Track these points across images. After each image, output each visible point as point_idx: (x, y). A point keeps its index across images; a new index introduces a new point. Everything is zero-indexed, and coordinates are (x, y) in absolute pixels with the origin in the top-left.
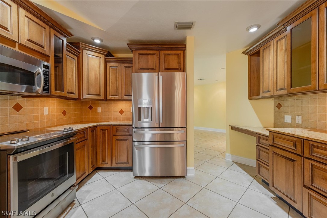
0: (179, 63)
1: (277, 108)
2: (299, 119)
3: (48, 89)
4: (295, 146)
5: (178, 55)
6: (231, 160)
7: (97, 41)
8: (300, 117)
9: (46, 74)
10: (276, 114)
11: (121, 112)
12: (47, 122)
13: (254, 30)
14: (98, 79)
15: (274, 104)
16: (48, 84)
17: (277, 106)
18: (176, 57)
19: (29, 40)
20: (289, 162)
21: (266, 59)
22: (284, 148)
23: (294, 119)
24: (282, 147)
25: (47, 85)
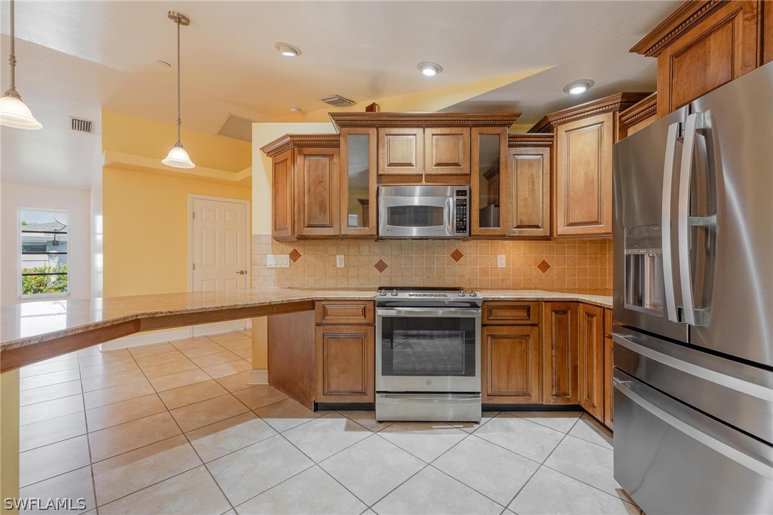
3: (465, 226)
7: (578, 91)
9: (460, 205)
12: (503, 280)
14: (593, 181)
16: (465, 220)
19: (438, 165)
25: (463, 221)
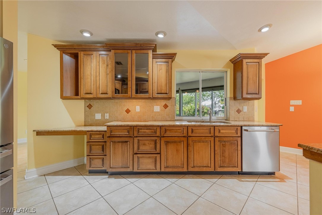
1: (87, 109)
2: (107, 116)
4: (128, 132)
6: (37, 176)
8: (108, 114)
10: (86, 113)
13: (87, 35)
15: (85, 104)
17: (88, 106)
20: (124, 144)
21: (88, 65)
22: (121, 136)
23: (103, 116)
24: (119, 136)
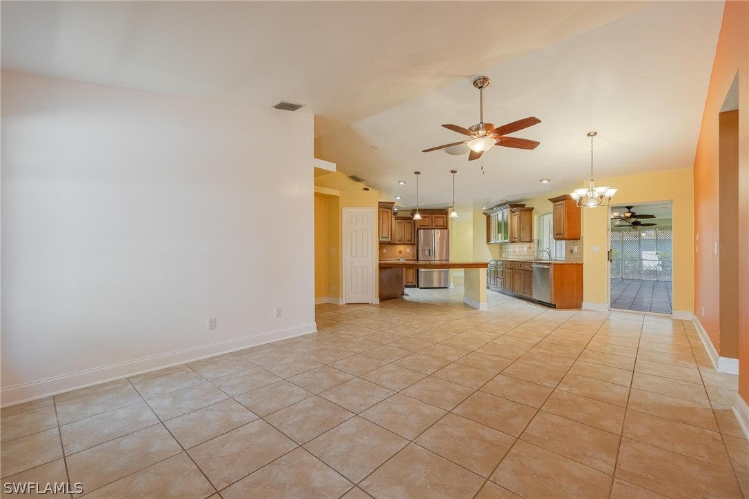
0: (444, 222)
5: (443, 217)
11: (400, 252)
13: (485, 208)
18: (442, 219)
